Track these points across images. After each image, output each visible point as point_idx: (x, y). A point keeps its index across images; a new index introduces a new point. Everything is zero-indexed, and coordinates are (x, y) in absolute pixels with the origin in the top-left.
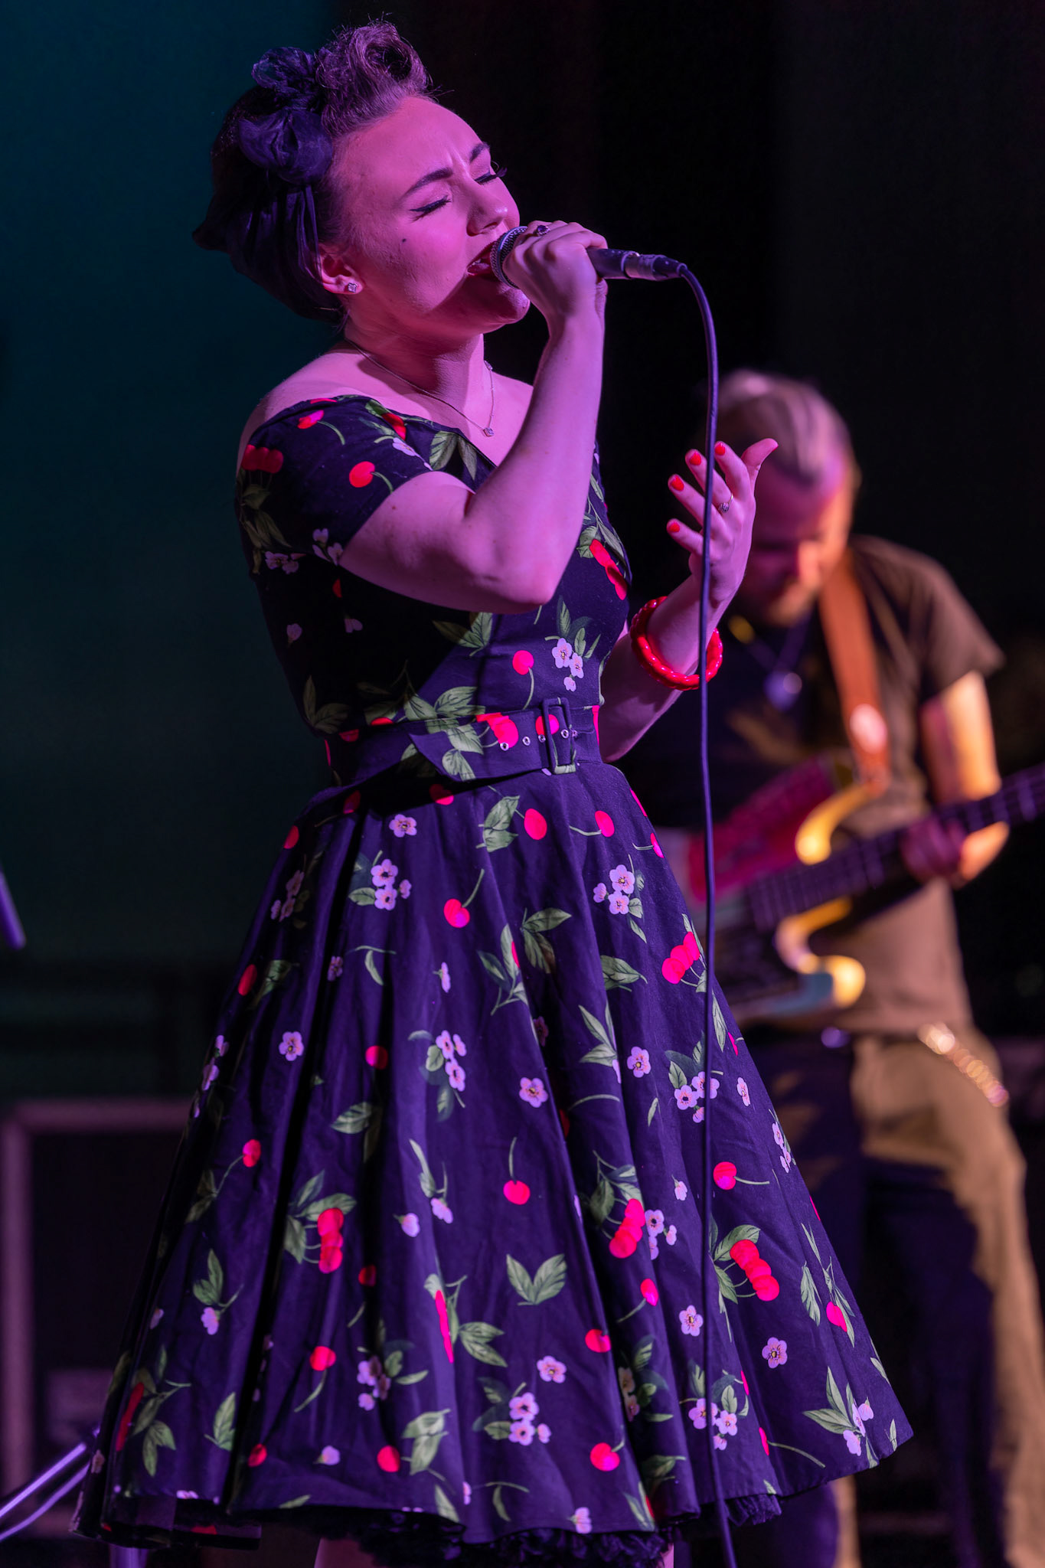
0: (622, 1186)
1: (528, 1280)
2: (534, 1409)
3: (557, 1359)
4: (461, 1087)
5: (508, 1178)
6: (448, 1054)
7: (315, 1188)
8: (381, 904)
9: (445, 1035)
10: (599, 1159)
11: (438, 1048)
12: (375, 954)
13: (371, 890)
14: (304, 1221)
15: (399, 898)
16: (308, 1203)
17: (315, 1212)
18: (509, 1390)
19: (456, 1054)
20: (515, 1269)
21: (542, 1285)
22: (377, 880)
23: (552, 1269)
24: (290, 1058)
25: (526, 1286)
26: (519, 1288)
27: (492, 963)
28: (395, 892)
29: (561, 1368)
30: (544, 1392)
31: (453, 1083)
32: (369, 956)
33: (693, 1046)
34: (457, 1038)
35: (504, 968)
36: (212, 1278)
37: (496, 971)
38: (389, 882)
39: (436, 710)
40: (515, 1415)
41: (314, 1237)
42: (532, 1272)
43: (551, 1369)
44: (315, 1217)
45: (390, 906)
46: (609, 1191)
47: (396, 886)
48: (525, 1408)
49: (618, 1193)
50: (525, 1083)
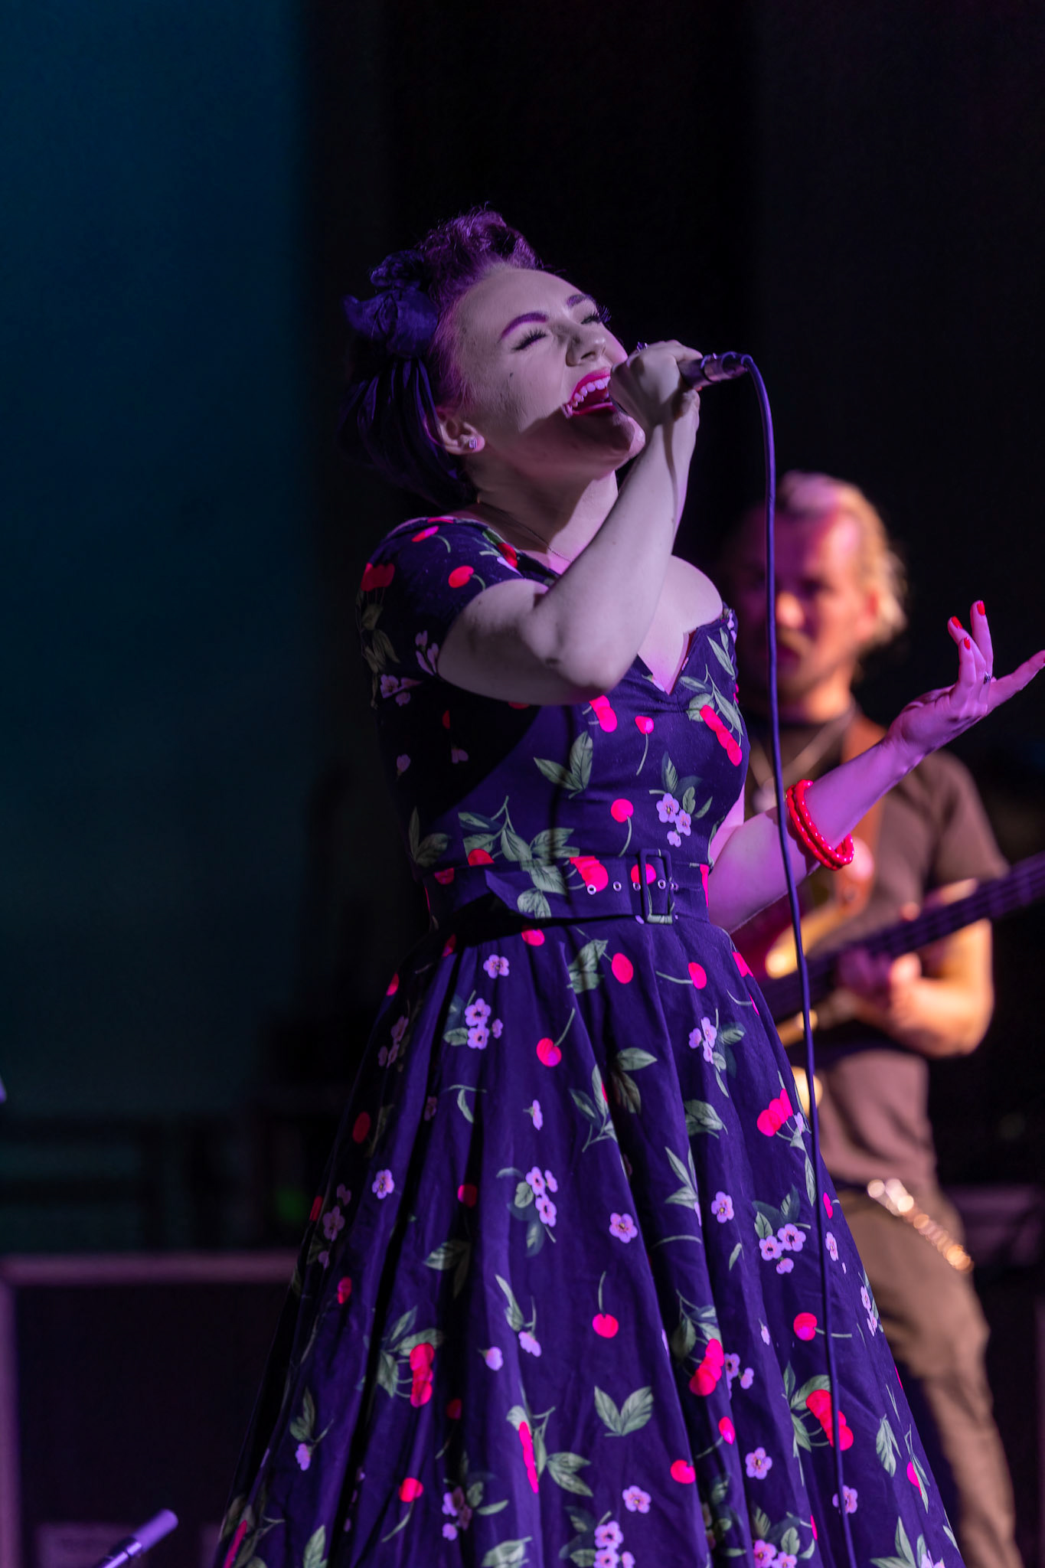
0: (703, 1326)
1: (615, 1411)
2: (618, 1537)
3: (643, 1489)
4: (552, 1222)
5: (597, 1311)
6: (539, 1190)
7: (408, 1323)
8: (473, 1043)
9: (536, 1172)
10: (682, 1298)
11: (529, 1185)
12: (467, 1093)
13: (464, 1031)
14: (397, 1356)
15: (491, 1037)
16: (401, 1338)
17: (407, 1347)
18: (594, 1519)
19: (547, 1190)
20: (603, 1401)
21: (629, 1416)
22: (470, 1020)
23: (639, 1401)
24: (381, 1196)
25: (613, 1417)
26: (606, 1419)
27: (584, 1101)
28: (487, 1032)
29: (646, 1498)
30: (627, 1521)
31: (544, 1218)
32: (461, 1095)
33: (782, 1198)
34: (548, 1174)
35: (595, 1106)
36: (306, 1415)
37: (587, 1109)
38: (482, 1022)
39: (532, 849)
40: (600, 1543)
41: (406, 1371)
42: (619, 1403)
43: (636, 1499)
44: (407, 1352)
45: (481, 1045)
46: (690, 1330)
47: (489, 1025)
48: (610, 1537)
49: (699, 1333)
50: (615, 1218)
